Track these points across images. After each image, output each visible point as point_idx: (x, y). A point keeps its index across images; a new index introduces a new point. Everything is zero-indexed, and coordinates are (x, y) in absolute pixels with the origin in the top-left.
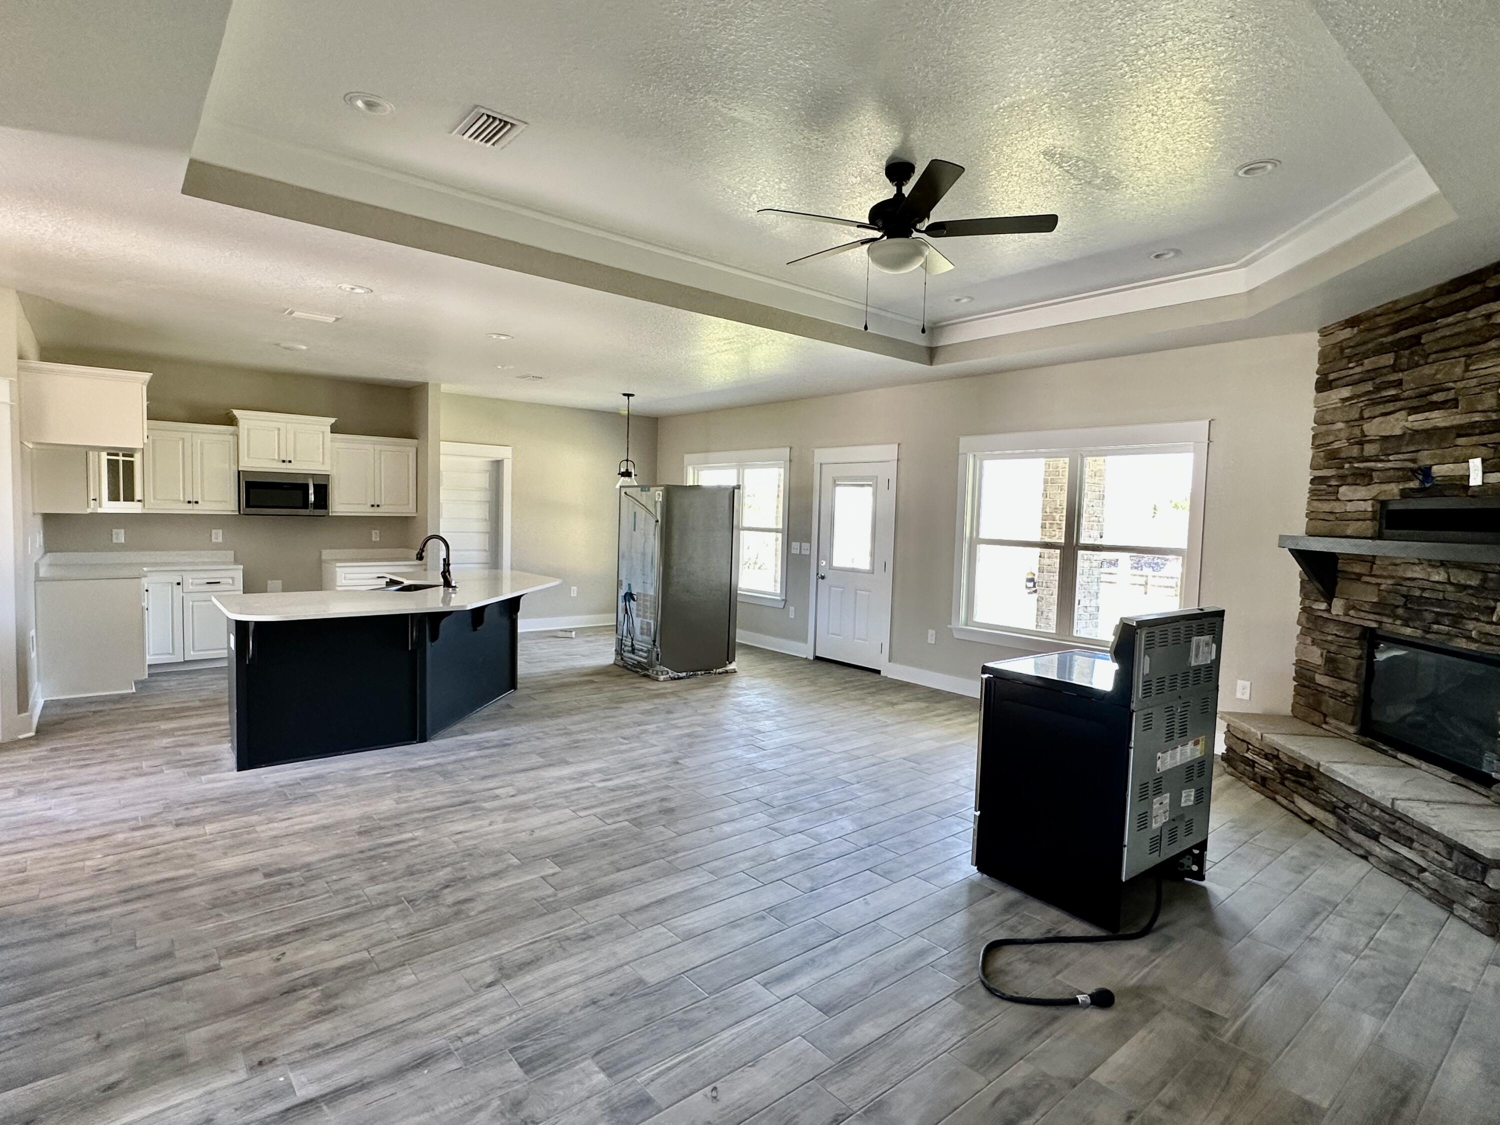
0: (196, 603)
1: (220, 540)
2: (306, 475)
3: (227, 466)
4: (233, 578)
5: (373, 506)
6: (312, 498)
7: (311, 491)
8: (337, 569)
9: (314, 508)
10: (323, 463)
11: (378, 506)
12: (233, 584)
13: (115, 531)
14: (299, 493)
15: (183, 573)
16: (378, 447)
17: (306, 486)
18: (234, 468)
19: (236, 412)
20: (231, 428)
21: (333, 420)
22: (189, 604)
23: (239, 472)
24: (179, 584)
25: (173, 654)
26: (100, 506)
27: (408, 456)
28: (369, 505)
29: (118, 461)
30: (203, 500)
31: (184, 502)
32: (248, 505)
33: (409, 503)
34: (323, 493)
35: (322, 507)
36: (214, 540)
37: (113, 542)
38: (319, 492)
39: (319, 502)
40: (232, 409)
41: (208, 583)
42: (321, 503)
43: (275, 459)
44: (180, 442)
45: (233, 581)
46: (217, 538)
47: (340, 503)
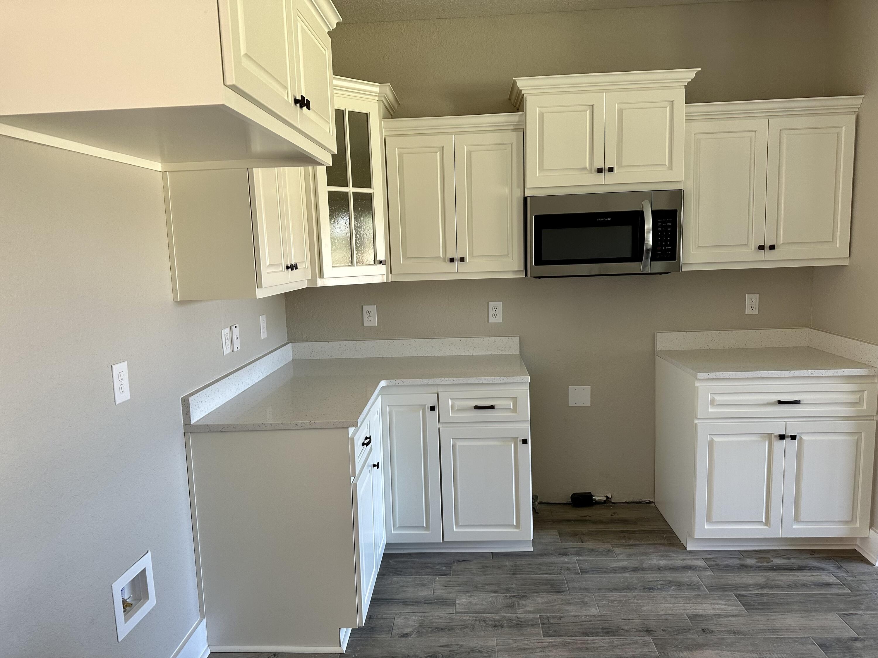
0: (459, 443)
1: (500, 319)
2: (642, 194)
3: (507, 190)
4: (515, 399)
5: (761, 248)
6: (649, 239)
7: (648, 225)
8: (697, 384)
9: (653, 259)
10: (671, 167)
11: (772, 247)
12: (515, 410)
13: (366, 308)
14: (626, 230)
15: (440, 389)
16: (776, 123)
17: (639, 216)
18: (518, 194)
19: (522, 83)
20: (511, 118)
21: (690, 74)
22: (448, 443)
23: (525, 199)
24: (432, 408)
25: (427, 528)
26: (321, 276)
27: (838, 135)
28: (754, 244)
29: (346, 194)
30: (472, 255)
31: (444, 260)
32: (539, 261)
33: (833, 241)
34: (669, 229)
35: (665, 256)
36: (492, 320)
37: (365, 325)
38: (662, 227)
39: (662, 246)
40: (514, 79)
41: (476, 408)
42: (665, 248)
43: (585, 168)
44: (438, 153)
45: (515, 405)
46: (495, 316)
47: (698, 247)
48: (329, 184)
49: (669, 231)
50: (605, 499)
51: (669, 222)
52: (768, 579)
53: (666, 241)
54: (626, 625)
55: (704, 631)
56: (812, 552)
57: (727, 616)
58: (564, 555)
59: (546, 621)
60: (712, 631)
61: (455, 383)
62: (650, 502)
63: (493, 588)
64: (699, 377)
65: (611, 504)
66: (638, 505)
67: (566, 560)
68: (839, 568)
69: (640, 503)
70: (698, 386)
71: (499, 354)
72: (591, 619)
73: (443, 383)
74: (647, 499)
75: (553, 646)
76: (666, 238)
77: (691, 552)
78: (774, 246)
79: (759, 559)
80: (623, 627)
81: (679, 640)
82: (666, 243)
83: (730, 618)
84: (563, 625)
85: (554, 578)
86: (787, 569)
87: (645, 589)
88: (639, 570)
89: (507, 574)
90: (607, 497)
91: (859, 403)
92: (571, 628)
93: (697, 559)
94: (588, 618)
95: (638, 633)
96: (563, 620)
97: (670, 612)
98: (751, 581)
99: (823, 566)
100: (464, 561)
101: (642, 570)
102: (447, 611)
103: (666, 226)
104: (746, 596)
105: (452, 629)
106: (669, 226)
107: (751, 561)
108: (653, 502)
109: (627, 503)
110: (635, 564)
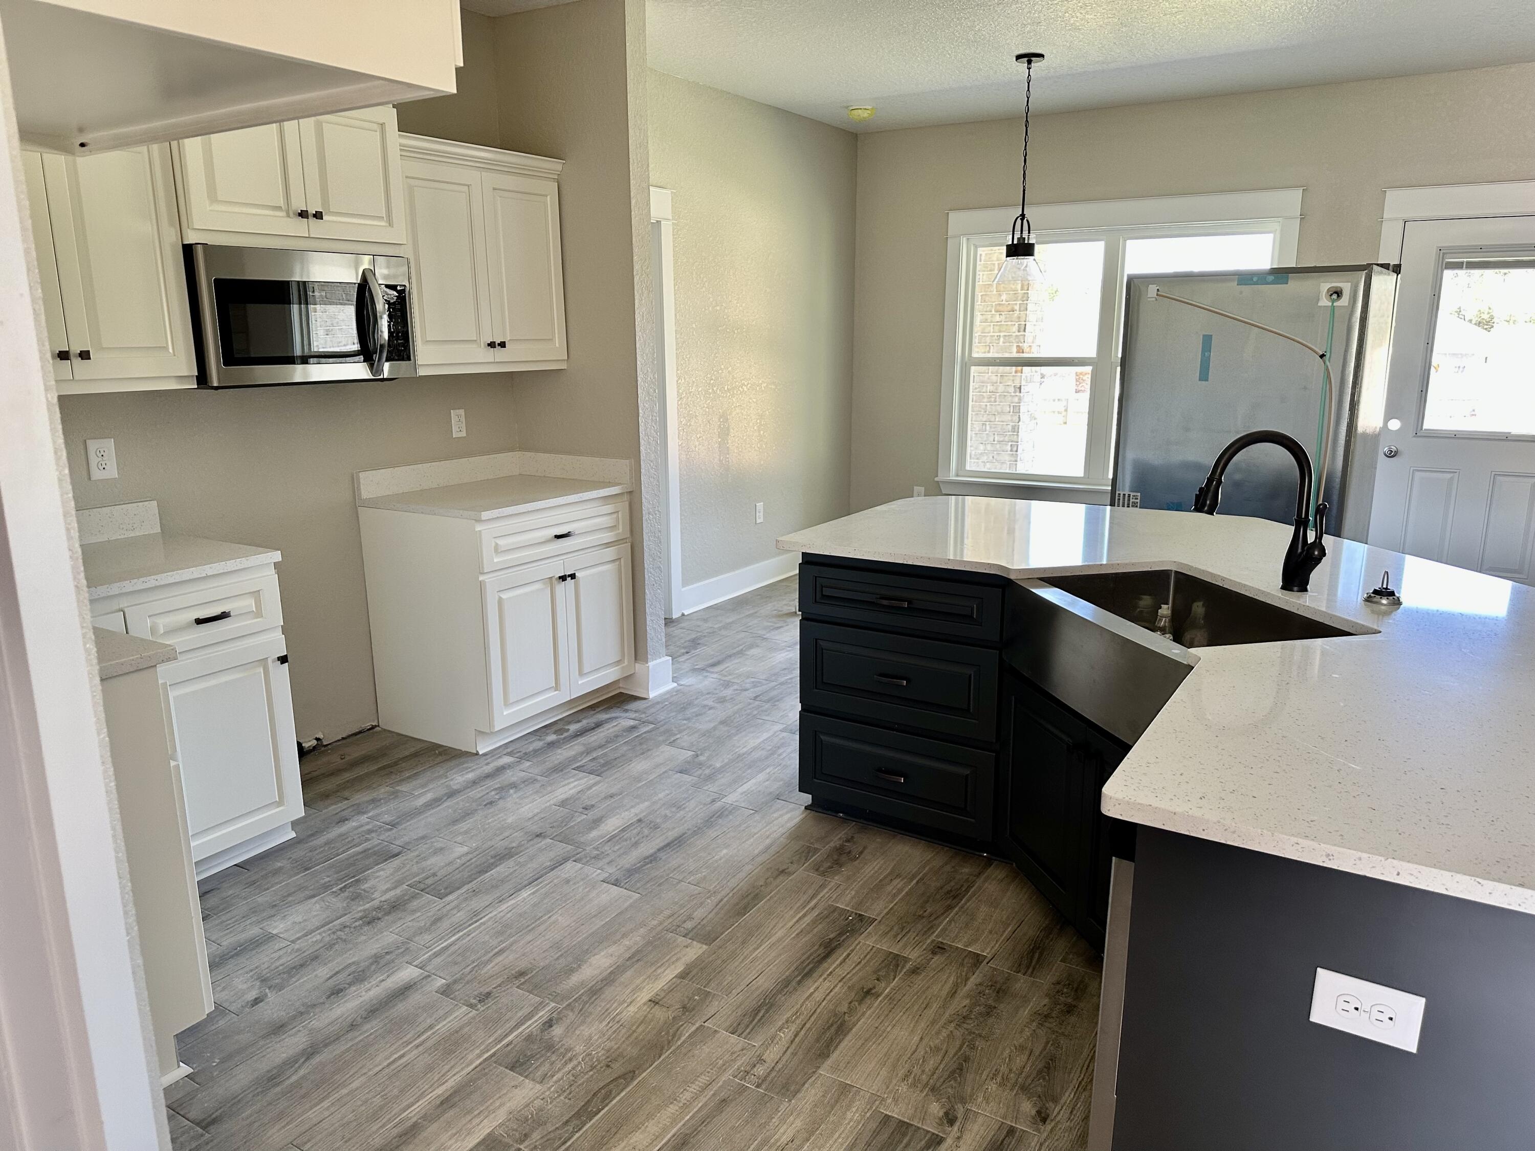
0: (175, 693)
1: (113, 471)
3: (150, 228)
4: (257, 594)
5: (492, 345)
6: (382, 327)
7: (379, 306)
8: (481, 528)
10: (390, 223)
11: (502, 345)
12: (258, 614)
15: (124, 603)
18: (172, 238)
23: (188, 251)
28: (484, 342)
30: (98, 347)
33: (552, 338)
35: (398, 354)
41: (199, 621)
42: (397, 342)
43: (280, 208)
45: (258, 604)
46: (104, 466)
47: (426, 341)
50: (314, 742)
52: (584, 745)
54: (511, 842)
55: (585, 808)
56: (592, 707)
57: (590, 788)
58: (344, 821)
59: (422, 886)
60: (593, 806)
61: (158, 584)
62: (373, 727)
63: (301, 895)
64: (483, 518)
65: (323, 749)
66: (358, 736)
67: (354, 824)
68: (626, 711)
69: (360, 732)
70: (480, 531)
71: (123, 537)
72: (468, 858)
73: (136, 588)
74: (368, 725)
75: (466, 899)
77: (485, 755)
78: (504, 343)
79: (559, 732)
80: (511, 846)
81: (576, 827)
82: (398, 335)
83: (594, 789)
84: (446, 878)
85: (369, 847)
86: (589, 731)
87: (485, 805)
88: (455, 794)
89: (298, 873)
90: (318, 739)
91: (616, 525)
92: (459, 876)
93: (500, 757)
94: (464, 859)
95: (532, 843)
96: (439, 874)
97: (536, 811)
98: (572, 753)
99: (613, 715)
100: (206, 893)
101: (459, 792)
102: (277, 947)
104: (584, 766)
105: (317, 957)
107: (552, 737)
108: (376, 726)
109: (343, 738)
110: (442, 791)
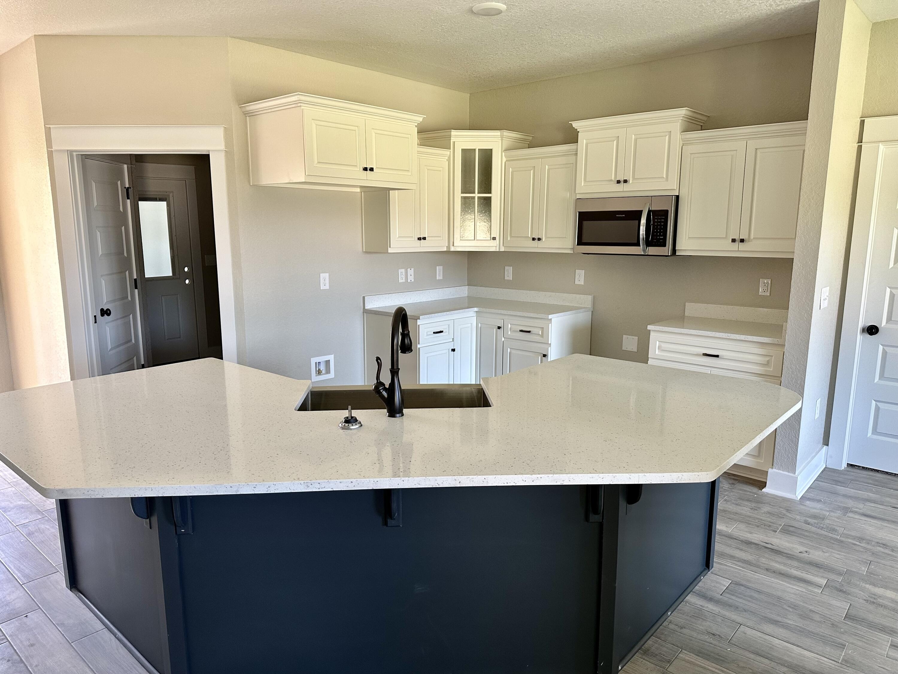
0: (512, 351)
3: (568, 194)
4: (542, 329)
5: (733, 241)
6: (644, 231)
7: (644, 220)
9: (648, 245)
10: (667, 180)
11: (743, 241)
12: (542, 335)
13: (506, 268)
14: (635, 224)
15: (515, 318)
16: (753, 144)
17: (636, 214)
18: (573, 197)
19: (576, 125)
20: (571, 147)
22: (507, 350)
23: (576, 200)
24: (499, 328)
26: (453, 245)
28: (727, 237)
30: (546, 237)
31: (530, 239)
32: (579, 242)
34: (662, 224)
35: (659, 243)
36: (577, 282)
37: (505, 279)
38: (657, 222)
39: (657, 236)
40: (570, 122)
41: (521, 331)
42: (659, 237)
43: (612, 180)
44: (532, 171)
45: (542, 332)
46: (579, 280)
47: (689, 238)
48: (462, 193)
49: (662, 225)
51: (663, 219)
53: (660, 232)
61: (511, 314)
71: (578, 306)
73: (505, 313)
76: (660, 230)
82: (660, 234)
91: (768, 364)
103: (660, 222)
106: (662, 222)
